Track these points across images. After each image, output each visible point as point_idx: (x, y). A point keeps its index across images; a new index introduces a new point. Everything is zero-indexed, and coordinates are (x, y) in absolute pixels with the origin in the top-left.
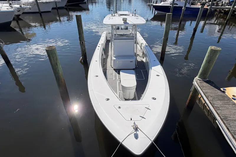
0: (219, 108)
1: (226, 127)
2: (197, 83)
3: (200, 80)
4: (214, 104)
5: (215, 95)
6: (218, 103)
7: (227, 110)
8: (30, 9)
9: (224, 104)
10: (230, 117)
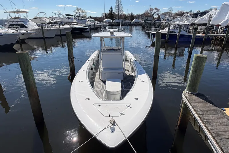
0: (210, 123)
1: (220, 147)
2: (185, 96)
3: (188, 93)
4: (204, 119)
5: (206, 109)
6: (210, 118)
7: (220, 126)
8: (36, 34)
9: (218, 119)
10: (224, 135)
